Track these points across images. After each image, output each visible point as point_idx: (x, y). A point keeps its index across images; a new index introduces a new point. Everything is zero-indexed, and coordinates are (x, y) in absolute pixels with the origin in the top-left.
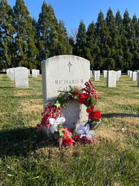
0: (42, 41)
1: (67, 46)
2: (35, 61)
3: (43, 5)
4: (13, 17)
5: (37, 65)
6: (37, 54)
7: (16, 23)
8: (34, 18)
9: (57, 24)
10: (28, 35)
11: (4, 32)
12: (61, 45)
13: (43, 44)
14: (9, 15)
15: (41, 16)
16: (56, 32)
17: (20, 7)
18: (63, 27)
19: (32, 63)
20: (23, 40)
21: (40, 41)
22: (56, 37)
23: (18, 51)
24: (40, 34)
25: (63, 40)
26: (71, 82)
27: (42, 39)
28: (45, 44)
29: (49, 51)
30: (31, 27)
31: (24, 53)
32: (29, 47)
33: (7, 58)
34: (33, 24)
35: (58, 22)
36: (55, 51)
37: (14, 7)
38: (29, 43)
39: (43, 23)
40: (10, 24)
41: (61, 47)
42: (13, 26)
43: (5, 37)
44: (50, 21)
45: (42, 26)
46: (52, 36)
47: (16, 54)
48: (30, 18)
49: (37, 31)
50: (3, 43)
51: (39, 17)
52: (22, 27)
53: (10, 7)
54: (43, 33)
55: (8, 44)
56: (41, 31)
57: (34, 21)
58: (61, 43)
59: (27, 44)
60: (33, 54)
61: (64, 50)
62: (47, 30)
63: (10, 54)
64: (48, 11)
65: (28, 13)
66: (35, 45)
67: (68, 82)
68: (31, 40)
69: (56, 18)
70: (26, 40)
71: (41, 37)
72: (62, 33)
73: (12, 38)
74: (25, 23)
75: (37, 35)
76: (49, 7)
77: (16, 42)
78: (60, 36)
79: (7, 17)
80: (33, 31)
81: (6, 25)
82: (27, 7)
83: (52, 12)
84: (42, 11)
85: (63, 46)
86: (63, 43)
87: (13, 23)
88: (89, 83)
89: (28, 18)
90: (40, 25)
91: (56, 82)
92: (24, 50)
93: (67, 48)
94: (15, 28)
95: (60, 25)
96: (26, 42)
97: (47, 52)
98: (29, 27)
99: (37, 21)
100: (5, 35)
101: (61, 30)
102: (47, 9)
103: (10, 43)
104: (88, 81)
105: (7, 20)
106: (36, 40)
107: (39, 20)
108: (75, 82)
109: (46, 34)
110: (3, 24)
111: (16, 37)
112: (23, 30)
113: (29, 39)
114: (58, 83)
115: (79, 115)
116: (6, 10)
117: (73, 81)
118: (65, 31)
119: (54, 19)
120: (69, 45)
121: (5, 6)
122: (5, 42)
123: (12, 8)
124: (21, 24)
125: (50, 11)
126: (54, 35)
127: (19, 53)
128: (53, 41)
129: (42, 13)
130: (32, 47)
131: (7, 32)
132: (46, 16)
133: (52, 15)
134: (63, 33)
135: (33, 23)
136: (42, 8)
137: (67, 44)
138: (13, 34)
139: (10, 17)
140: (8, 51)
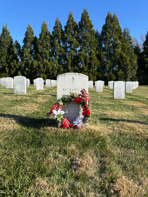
0: (104, 52)
1: (131, 55)
2: (95, 72)
3: (107, 16)
4: (78, 32)
5: (97, 76)
6: (97, 66)
7: (80, 37)
8: (97, 31)
9: (121, 34)
10: (90, 47)
11: (69, 47)
12: (124, 55)
13: (105, 55)
14: (74, 31)
15: (105, 27)
16: (119, 41)
17: (85, 22)
18: (128, 35)
19: (92, 74)
20: (85, 53)
21: (101, 52)
22: (118, 47)
23: (80, 63)
24: (102, 45)
25: (126, 50)
26: (74, 90)
27: (104, 50)
28: (106, 55)
29: (111, 61)
30: (94, 40)
31: (86, 65)
32: (91, 59)
33: (70, 70)
34: (96, 37)
35: (122, 32)
36: (117, 62)
37: (79, 22)
38: (91, 55)
39: (106, 34)
40: (75, 39)
41: (124, 56)
42: (77, 40)
43: (70, 51)
44: (114, 31)
45: (105, 37)
46: (115, 46)
47: (78, 66)
48: (94, 31)
49: (99, 42)
50: (67, 56)
51: (103, 28)
52: (85, 40)
53: (76, 23)
54: (106, 44)
55: (72, 57)
56: (103, 43)
57: (97, 33)
58: (124, 52)
59: (89, 56)
60: (93, 65)
61: (126, 60)
62: (110, 41)
63: (73, 66)
64: (111, 21)
65: (91, 26)
66: (96, 57)
67: (72, 90)
68: (93, 52)
69: (120, 27)
70: (88, 52)
71: (103, 48)
72: (126, 42)
73: (76, 51)
74: (88, 36)
75: (99, 46)
76: (113, 17)
77: (79, 55)
78: (123, 45)
79: (73, 33)
80: (95, 43)
81: (71, 40)
82: (91, 21)
83: (116, 21)
84: (106, 22)
85: (125, 56)
86: (126, 53)
87: (77, 38)
88: (84, 91)
89: (91, 31)
90: (103, 36)
91: (64, 89)
92: (85, 62)
93: (131, 57)
94: (79, 42)
95: (125, 33)
96: (88, 54)
97: (108, 63)
98: (92, 40)
99: (100, 33)
100: (70, 50)
101: (125, 39)
102: (111, 19)
103: (73, 56)
104: (83, 90)
105: (73, 35)
106: (97, 52)
107: (102, 31)
108: (76, 90)
109: (108, 45)
110: (69, 40)
111: (79, 51)
112: (86, 43)
113: (91, 51)
114: (65, 90)
115: (79, 112)
116: (72, 26)
117: (75, 89)
118: (130, 39)
119: (118, 29)
120: (133, 54)
121: (72, 23)
122: (69, 55)
123: (78, 24)
124: (84, 38)
125: (115, 21)
126: (117, 45)
127: (81, 65)
128: (115, 52)
129: (105, 24)
130: (93, 59)
131: (71, 46)
132: (110, 27)
133: (116, 24)
134: (128, 42)
135: (97, 35)
136: (106, 19)
137: (131, 53)
138: (77, 48)
139: (75, 33)
140: (71, 63)
